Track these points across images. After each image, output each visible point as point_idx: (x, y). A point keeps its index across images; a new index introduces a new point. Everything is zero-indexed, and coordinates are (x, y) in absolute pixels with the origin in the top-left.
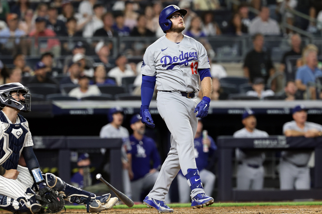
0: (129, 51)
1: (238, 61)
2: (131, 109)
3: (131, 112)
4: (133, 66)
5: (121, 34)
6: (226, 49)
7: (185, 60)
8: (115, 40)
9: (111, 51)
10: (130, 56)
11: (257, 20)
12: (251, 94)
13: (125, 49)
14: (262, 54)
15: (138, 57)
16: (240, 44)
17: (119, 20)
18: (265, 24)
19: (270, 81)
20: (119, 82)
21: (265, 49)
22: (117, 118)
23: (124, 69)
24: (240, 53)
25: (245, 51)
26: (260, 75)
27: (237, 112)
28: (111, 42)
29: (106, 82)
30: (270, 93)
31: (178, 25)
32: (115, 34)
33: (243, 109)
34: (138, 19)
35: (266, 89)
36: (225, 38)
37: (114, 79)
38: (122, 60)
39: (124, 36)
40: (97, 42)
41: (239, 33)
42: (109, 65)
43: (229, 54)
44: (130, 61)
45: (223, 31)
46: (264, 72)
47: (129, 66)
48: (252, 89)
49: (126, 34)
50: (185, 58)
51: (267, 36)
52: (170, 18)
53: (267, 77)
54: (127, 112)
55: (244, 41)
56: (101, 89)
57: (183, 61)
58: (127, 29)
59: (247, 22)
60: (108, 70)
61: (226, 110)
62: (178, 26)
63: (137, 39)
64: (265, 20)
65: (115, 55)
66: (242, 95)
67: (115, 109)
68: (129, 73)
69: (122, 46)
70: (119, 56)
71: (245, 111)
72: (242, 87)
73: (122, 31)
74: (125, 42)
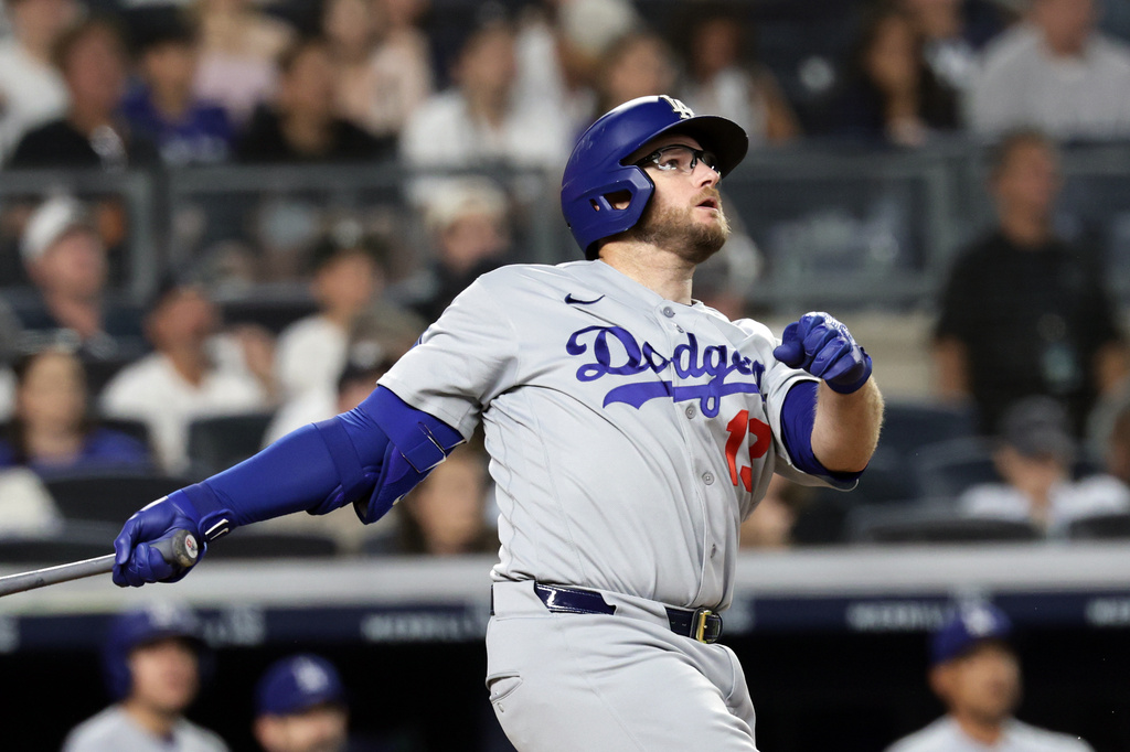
0: (230, 258)
1: (905, 305)
2: (249, 617)
3: (247, 631)
4: (257, 347)
5: (176, 152)
6: (831, 232)
7: (704, 379)
8: (138, 187)
9: (118, 259)
10: (237, 287)
11: (1018, 51)
12: (987, 503)
13: (205, 243)
14: (1050, 255)
15: (283, 290)
16: (916, 197)
17: (165, 65)
18: (1068, 73)
19: (1103, 426)
20: (171, 444)
21: (1066, 228)
22: (158, 673)
23: (198, 369)
24: (915, 251)
25: (948, 238)
26: (1037, 385)
27: (903, 617)
28: (115, 199)
29: (89, 450)
30: (1102, 496)
31: (690, 210)
32: (142, 152)
33: (939, 598)
34: (285, 63)
35: (1081, 471)
36: (819, 162)
37: (136, 431)
38: (184, 312)
39: (194, 165)
40: (34, 201)
41: (907, 129)
42: (103, 347)
43: (848, 260)
44: (235, 317)
45: (810, 117)
46: (1059, 366)
47: (230, 349)
48: (992, 475)
49: (208, 149)
50: (707, 368)
51: (1078, 145)
52: (647, 166)
53: (1081, 400)
54: (222, 633)
55: (939, 181)
56: (63, 491)
57: (691, 381)
58: (211, 118)
59: (953, 63)
60: (97, 374)
61: (837, 604)
62: (688, 216)
63: (278, 178)
64: (1069, 46)
65: (143, 281)
66: (934, 510)
67: (143, 617)
68: (231, 392)
69: (188, 223)
70: (167, 286)
71: (951, 615)
72: (930, 460)
73: (186, 132)
74: (200, 199)
